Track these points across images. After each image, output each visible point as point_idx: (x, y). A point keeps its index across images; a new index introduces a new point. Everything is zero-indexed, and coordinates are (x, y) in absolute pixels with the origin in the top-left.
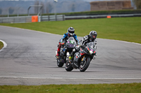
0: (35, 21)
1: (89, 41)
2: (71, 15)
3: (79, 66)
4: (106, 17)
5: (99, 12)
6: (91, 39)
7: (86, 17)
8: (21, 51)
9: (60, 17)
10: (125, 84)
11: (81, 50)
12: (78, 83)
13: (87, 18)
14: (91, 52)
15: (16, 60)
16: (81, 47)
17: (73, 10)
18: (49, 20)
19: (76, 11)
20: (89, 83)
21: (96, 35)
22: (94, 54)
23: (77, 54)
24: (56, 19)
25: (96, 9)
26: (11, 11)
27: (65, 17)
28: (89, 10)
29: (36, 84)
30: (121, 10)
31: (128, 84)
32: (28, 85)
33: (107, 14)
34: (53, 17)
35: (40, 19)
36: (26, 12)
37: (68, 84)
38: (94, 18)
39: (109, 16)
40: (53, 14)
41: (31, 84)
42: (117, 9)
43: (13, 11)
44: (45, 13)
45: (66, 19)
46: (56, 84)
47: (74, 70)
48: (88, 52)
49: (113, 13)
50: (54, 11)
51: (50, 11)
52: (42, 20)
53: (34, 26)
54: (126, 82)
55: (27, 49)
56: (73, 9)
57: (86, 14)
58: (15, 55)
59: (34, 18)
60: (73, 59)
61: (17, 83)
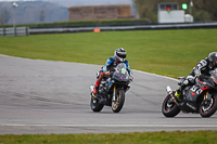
2: (39, 27)
4: (92, 31)
5: (81, 23)
7: (61, 30)
9: (22, 30)
13: (63, 32)
18: (5, 35)
19: (47, 21)
24: (16, 34)
25: (77, 19)
27: (29, 30)
28: (67, 20)
30: (115, 19)
33: (94, 26)
34: (11, 31)
38: (75, 32)
39: (97, 30)
40: (11, 26)
42: (109, 18)
45: (31, 33)
48: (215, 84)
49: (104, 24)
50: (13, 21)
51: (6, 21)
56: (42, 18)
57: (62, 25)
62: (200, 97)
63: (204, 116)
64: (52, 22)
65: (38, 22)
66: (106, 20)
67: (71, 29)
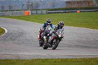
0: (27, 14)
1: (58, 29)
2: (52, 10)
3: (52, 46)
4: (76, 12)
5: (71, 8)
6: (60, 27)
8: (17, 35)
9: (44, 12)
10: (89, 58)
11: (53, 35)
12: (57, 58)
14: (60, 36)
15: (14, 41)
16: (53, 32)
17: (53, 6)
18: (37, 14)
19: (56, 8)
20: (65, 58)
21: (63, 24)
22: (62, 37)
23: (50, 37)
24: (42, 13)
25: (69, 6)
26: (10, 7)
27: (48, 12)
28: (64, 7)
29: (28, 58)
31: (91, 59)
32: (22, 59)
33: (77, 10)
34: (39, 12)
35: (30, 13)
36: (20, 8)
37: (50, 58)
38: (68, 12)
39: (78, 11)
40: (40, 10)
41: (24, 59)
43: (12, 7)
44: (34, 9)
45: (49, 13)
46: (42, 58)
47: (49, 48)
48: (58, 36)
49: (82, 9)
50: (41, 8)
51: (38, 7)
52: (32, 14)
53: (26, 18)
54: (90, 57)
55: (21, 34)
57: (63, 9)
58: (13, 38)
59: (26, 13)
60: (47, 41)
61: (15, 58)
62: (52, 41)
63: (53, 49)
64: (58, 8)
65: (52, 8)
66: (83, 7)
67: (67, 11)
